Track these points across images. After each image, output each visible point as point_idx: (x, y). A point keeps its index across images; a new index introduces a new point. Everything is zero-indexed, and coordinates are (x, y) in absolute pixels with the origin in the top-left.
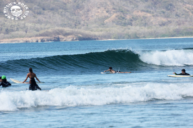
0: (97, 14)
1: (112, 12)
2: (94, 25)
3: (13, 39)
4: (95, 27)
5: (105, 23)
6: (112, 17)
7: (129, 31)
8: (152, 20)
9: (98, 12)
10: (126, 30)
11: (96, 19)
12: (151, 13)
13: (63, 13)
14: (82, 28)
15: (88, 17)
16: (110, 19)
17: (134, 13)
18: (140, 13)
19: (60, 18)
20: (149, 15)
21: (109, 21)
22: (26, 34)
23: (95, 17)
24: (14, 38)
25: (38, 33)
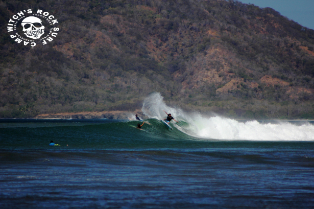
0: (205, 79)
1: (228, 77)
2: (200, 96)
3: (75, 113)
4: (201, 99)
5: (217, 93)
6: (227, 85)
7: (253, 106)
8: (289, 91)
9: (207, 76)
10: (248, 105)
11: (204, 87)
12: (289, 80)
13: (154, 75)
14: (182, 99)
15: (191, 83)
16: (224, 87)
17: (261, 80)
18: (271, 79)
19: (148, 83)
20: (285, 83)
21: (223, 90)
22: (95, 106)
23: (202, 84)
24: (77, 112)
25: (113, 105)
